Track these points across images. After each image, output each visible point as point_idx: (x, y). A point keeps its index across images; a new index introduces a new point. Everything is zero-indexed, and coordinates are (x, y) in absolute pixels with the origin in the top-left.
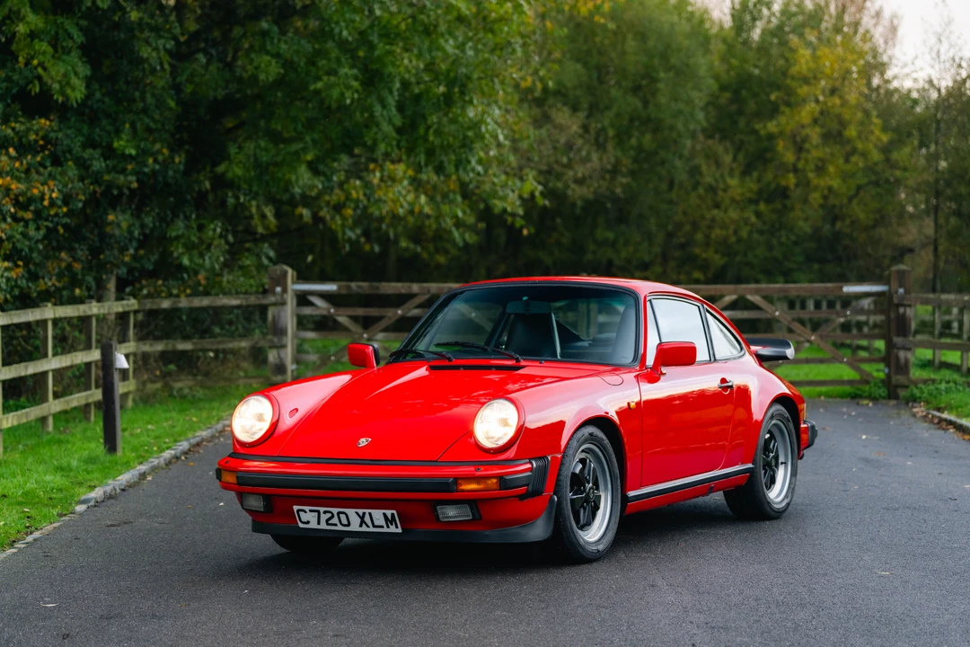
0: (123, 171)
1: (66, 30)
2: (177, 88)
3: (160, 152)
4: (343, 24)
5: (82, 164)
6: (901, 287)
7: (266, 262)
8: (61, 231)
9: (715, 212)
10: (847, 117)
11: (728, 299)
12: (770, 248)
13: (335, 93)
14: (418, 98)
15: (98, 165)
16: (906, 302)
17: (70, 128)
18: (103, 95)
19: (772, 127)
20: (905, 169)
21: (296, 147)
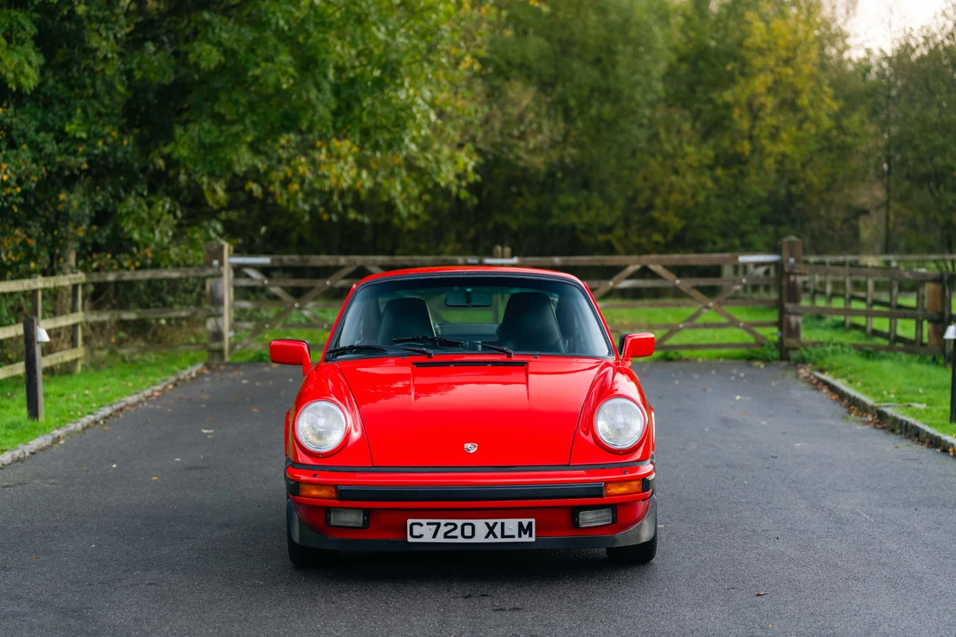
0: (75, 153)
1: (20, 23)
2: (129, 73)
3: (109, 134)
4: (279, 15)
5: (36, 147)
6: (791, 256)
7: (213, 235)
8: (16, 209)
9: (673, 178)
10: (800, 87)
11: (632, 269)
12: (727, 212)
13: (272, 79)
14: (352, 82)
15: (50, 147)
16: (796, 271)
17: (24, 113)
18: (57, 82)
19: (728, 96)
20: (856, 135)
21: (237, 128)
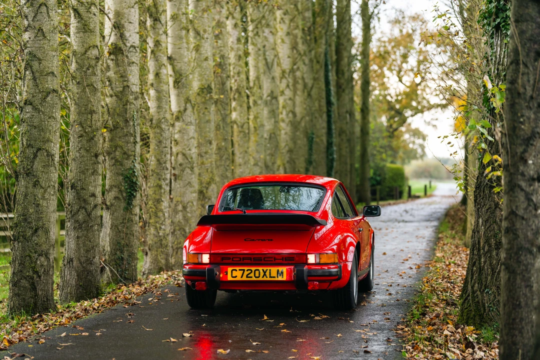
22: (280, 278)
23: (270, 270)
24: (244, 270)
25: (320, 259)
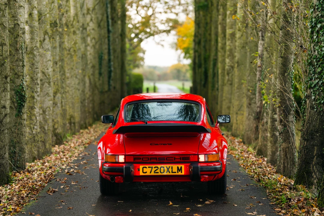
22: (180, 173)
23: (172, 167)
24: (152, 167)
25: (208, 158)
